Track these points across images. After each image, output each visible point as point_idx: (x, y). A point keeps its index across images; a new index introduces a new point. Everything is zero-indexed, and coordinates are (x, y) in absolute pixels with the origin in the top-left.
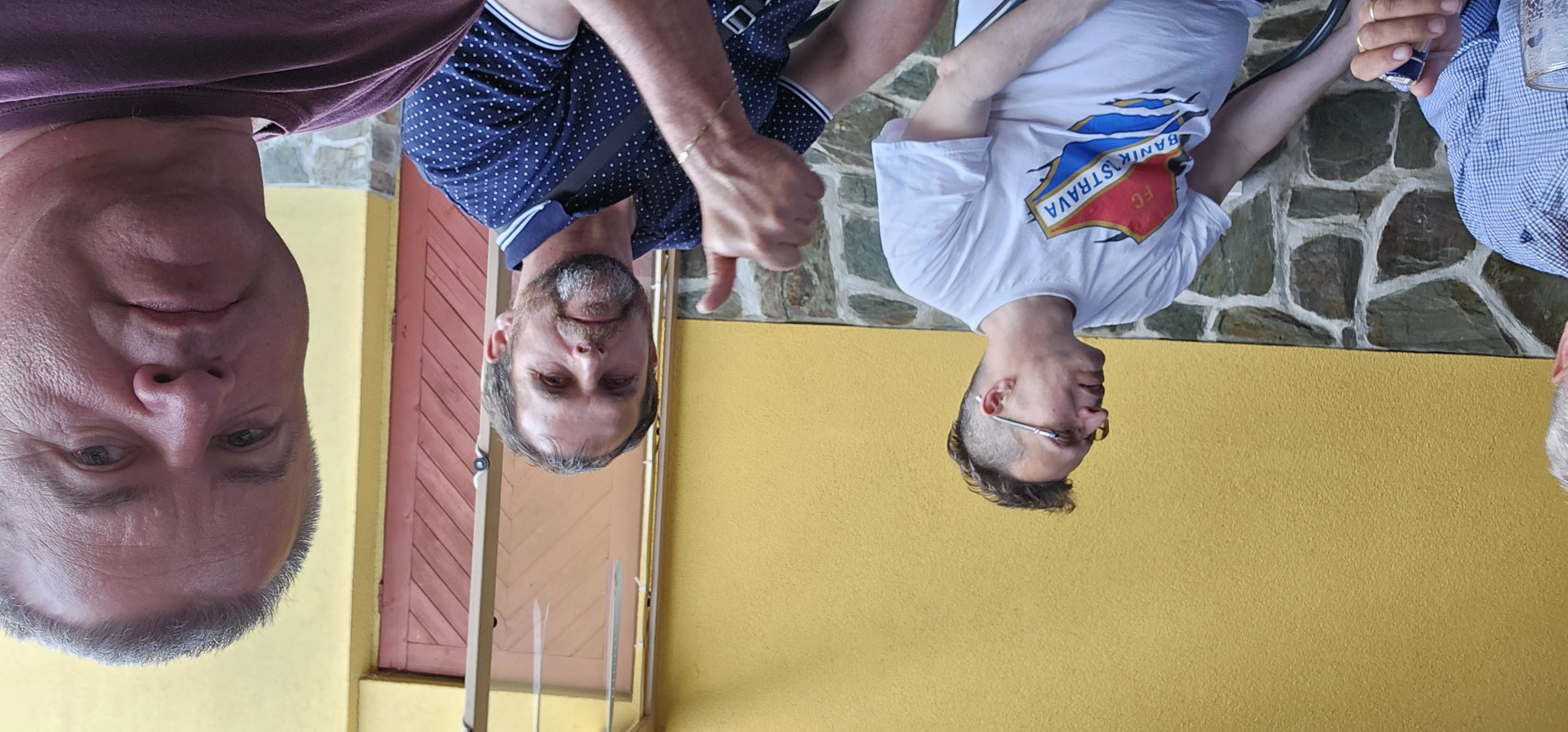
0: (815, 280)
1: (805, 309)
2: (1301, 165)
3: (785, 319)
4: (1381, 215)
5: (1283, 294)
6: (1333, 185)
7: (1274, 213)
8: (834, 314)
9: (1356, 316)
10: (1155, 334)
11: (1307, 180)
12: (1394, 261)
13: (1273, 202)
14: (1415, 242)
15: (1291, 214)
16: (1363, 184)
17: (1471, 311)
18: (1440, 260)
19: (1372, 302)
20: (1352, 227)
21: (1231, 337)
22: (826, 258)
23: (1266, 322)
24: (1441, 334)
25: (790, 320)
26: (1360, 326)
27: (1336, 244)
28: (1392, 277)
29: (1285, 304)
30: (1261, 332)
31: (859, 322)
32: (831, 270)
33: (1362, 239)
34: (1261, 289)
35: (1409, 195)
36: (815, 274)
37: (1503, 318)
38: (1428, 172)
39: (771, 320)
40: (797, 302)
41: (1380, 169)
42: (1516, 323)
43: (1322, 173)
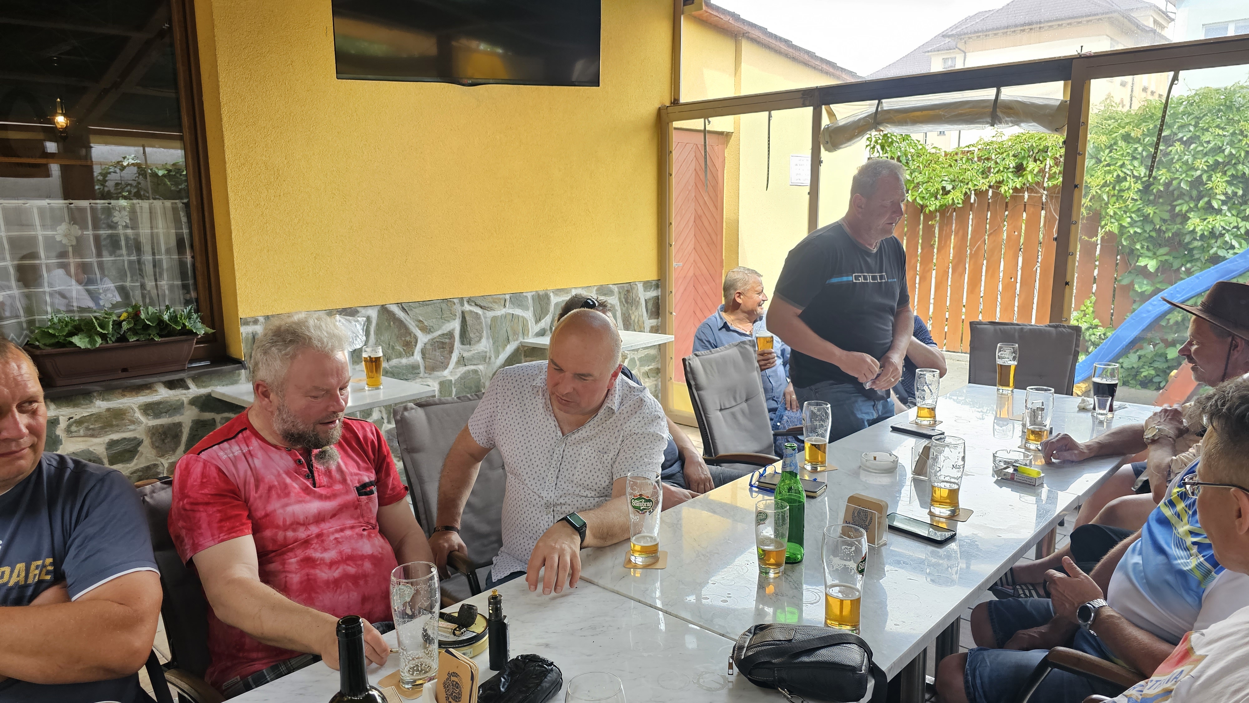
0: (624, 300)
1: (626, 289)
2: (484, 373)
3: (631, 284)
4: (455, 357)
5: (485, 318)
6: (472, 367)
7: (492, 352)
8: (617, 288)
9: (460, 312)
10: (524, 294)
11: (481, 367)
12: (450, 339)
13: (493, 356)
14: (443, 348)
15: (486, 352)
16: (463, 370)
17: (420, 321)
18: (433, 342)
19: (454, 320)
20: (465, 350)
21: (501, 297)
22: (622, 309)
23: (491, 305)
24: (429, 309)
25: (629, 284)
26: (458, 309)
27: (472, 342)
28: (450, 332)
29: (484, 313)
30: (491, 300)
31: (611, 286)
32: (620, 305)
33: (461, 346)
34: (494, 319)
35: (446, 368)
37: (408, 320)
38: (441, 379)
39: (635, 283)
40: (628, 291)
41: (457, 377)
42: (403, 319)
43: (475, 372)
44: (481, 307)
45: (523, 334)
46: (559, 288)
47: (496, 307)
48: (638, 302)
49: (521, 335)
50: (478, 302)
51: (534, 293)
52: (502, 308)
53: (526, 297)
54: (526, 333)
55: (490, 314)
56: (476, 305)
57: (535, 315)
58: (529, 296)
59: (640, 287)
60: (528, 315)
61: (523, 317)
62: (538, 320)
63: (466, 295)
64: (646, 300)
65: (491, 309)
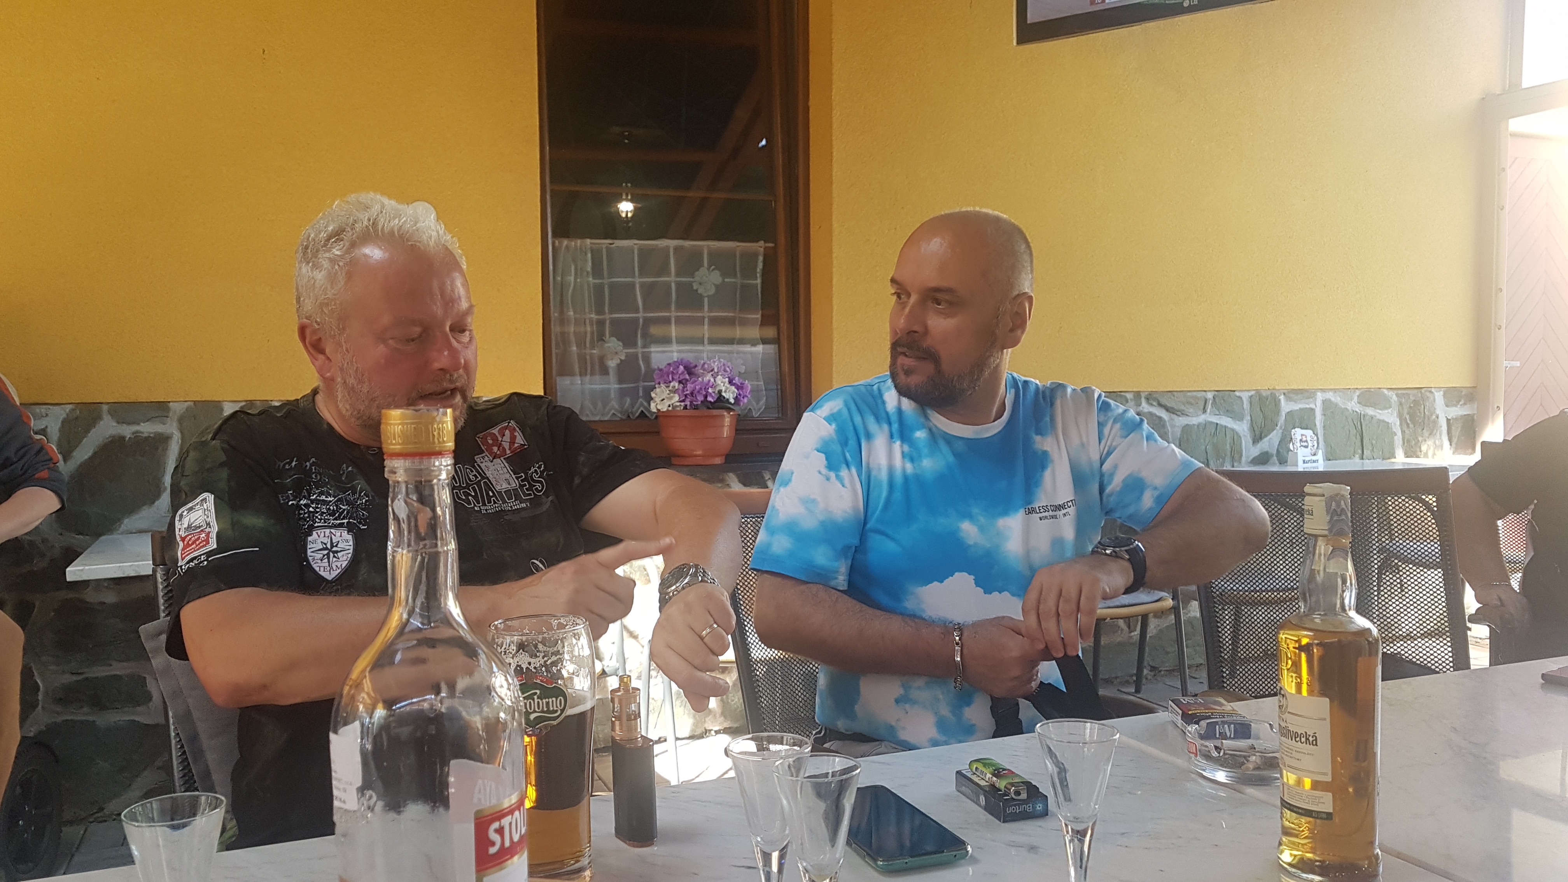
0: (1408, 417)
1: (1412, 398)
3: (1423, 391)
5: (1173, 426)
8: (1397, 395)
10: (1237, 394)
21: (1199, 394)
22: (1403, 432)
23: (1182, 407)
25: (1419, 390)
29: (1171, 419)
30: (1184, 399)
31: (1386, 392)
32: (1401, 424)
34: (1186, 429)
36: (1409, 422)
39: (1430, 389)
40: (1416, 403)
44: (1168, 409)
45: (1233, 458)
46: (1296, 387)
47: (1191, 410)
48: (1435, 423)
49: (1228, 459)
50: (1163, 401)
51: (1253, 393)
52: (1200, 412)
53: (1240, 398)
54: (1236, 456)
55: (1181, 421)
56: (1160, 405)
57: (1252, 428)
58: (1245, 396)
59: (1439, 397)
60: (1242, 428)
61: (1233, 430)
62: (1257, 439)
63: (1146, 387)
64: (1448, 420)
65: (1184, 414)
